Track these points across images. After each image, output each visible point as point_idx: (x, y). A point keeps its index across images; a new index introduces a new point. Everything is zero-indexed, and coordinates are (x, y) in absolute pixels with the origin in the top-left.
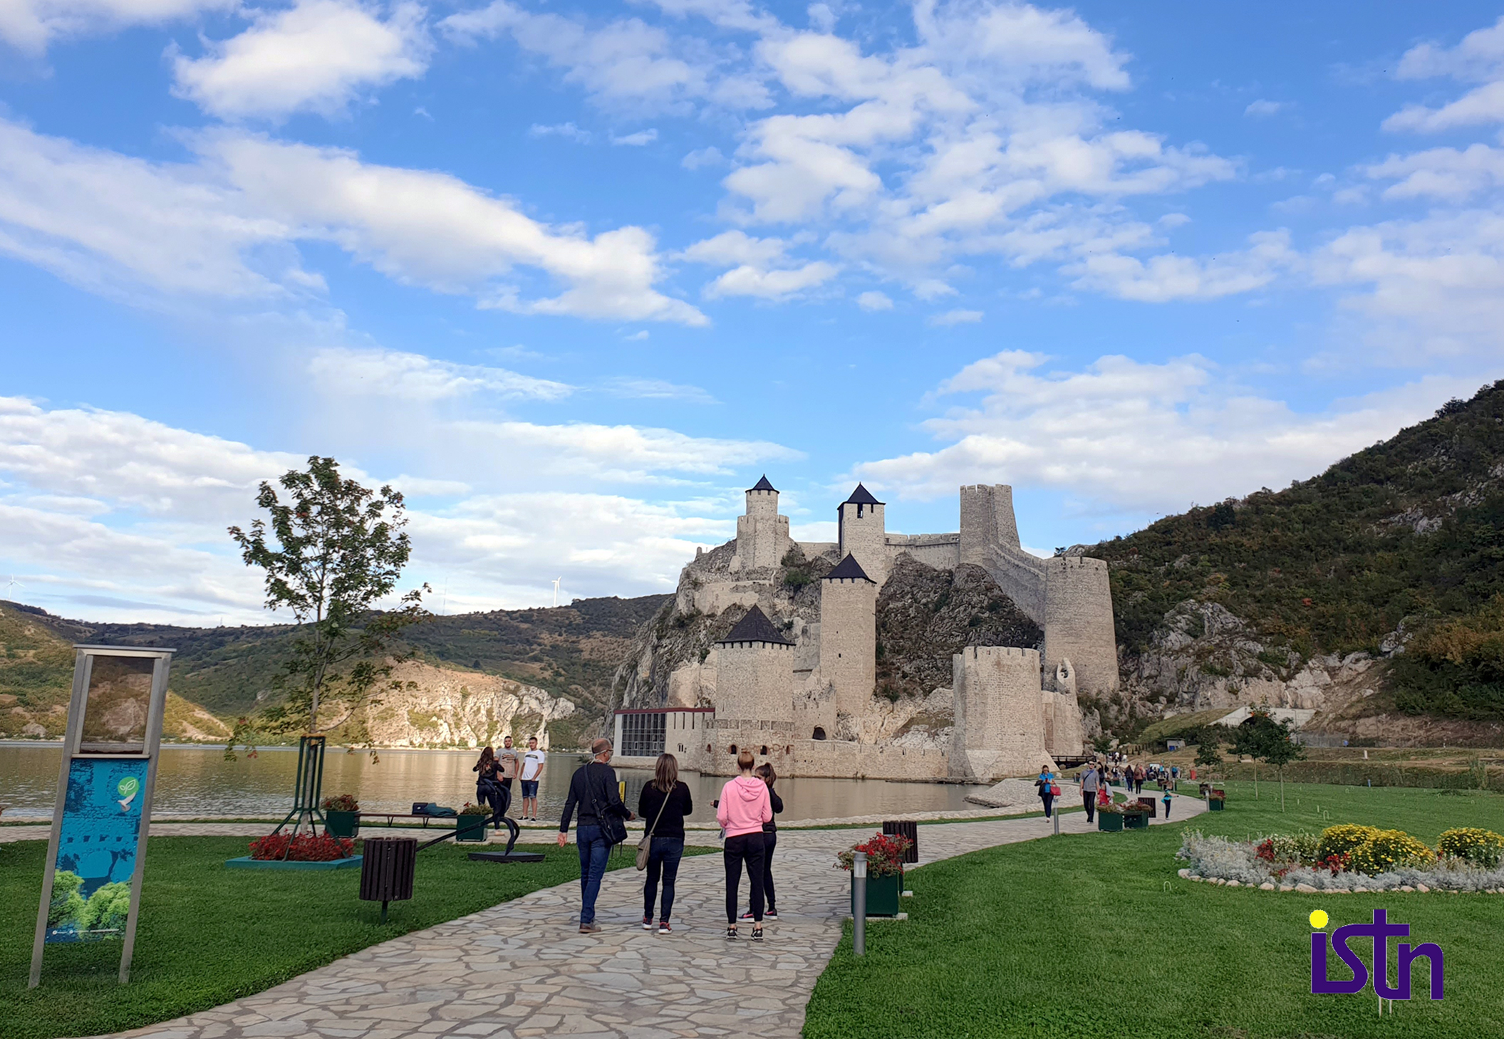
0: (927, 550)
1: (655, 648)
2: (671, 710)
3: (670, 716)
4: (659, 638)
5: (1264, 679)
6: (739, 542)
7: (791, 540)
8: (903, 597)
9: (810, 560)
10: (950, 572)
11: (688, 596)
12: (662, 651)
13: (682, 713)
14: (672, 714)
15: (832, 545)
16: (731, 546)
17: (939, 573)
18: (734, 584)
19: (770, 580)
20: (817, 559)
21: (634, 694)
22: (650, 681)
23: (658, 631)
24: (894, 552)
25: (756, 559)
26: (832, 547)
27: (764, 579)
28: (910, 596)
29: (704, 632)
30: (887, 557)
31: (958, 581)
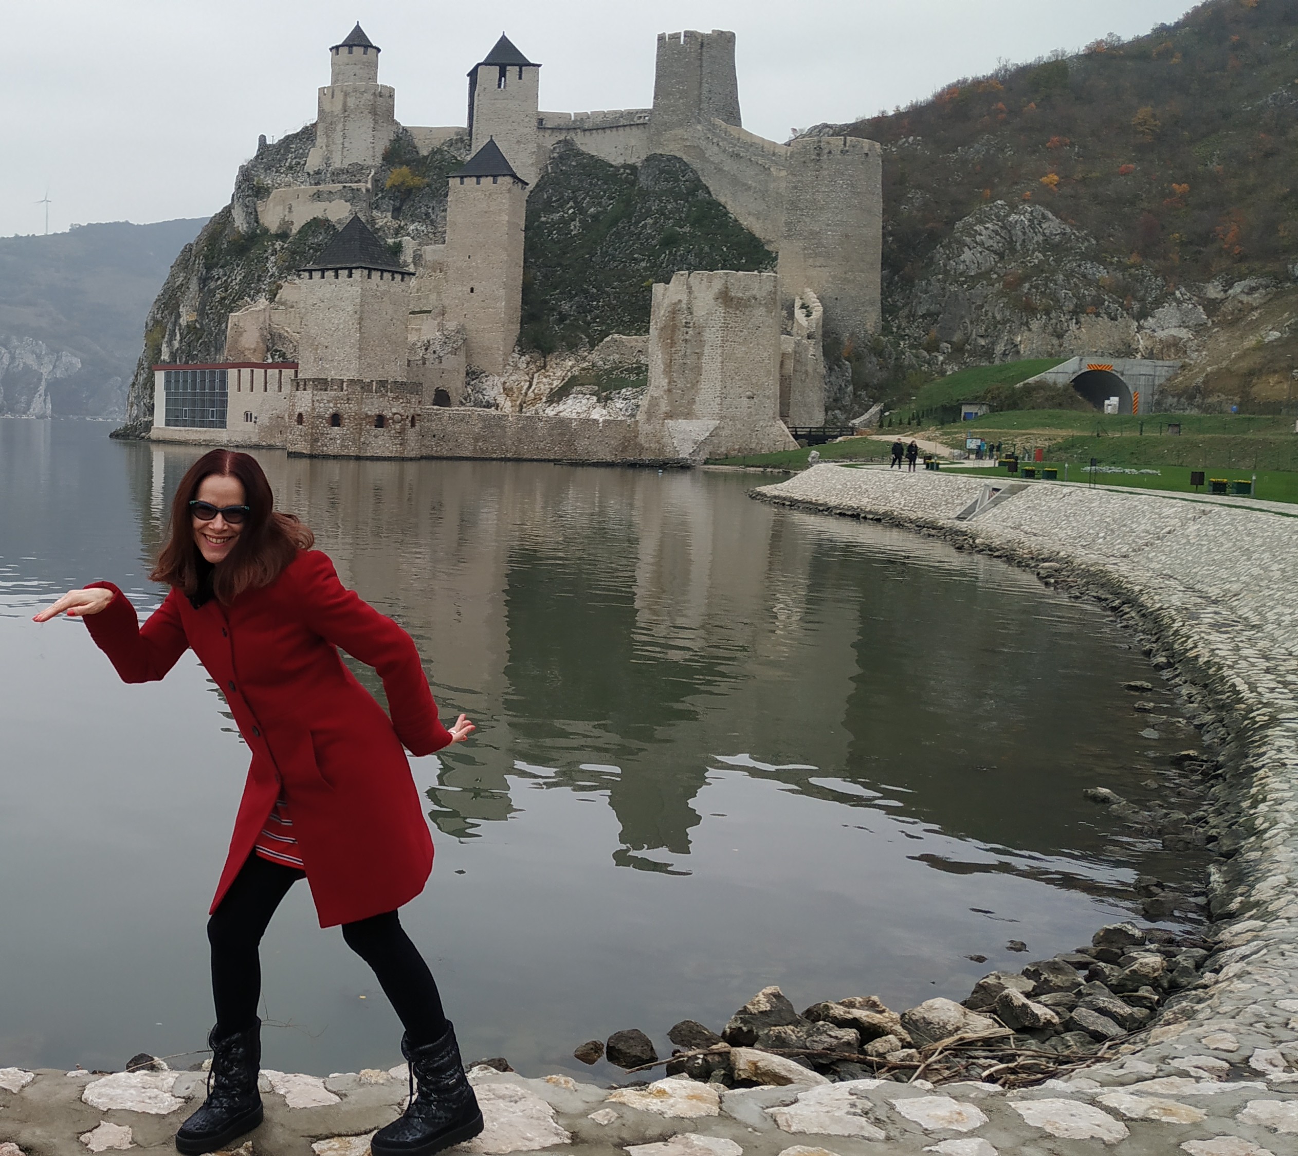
0: (598, 136)
1: (204, 281)
2: (234, 366)
3: (232, 373)
4: (209, 268)
5: (1106, 317)
6: (320, 127)
7: (398, 124)
8: (562, 206)
9: (425, 153)
10: (633, 168)
11: (247, 207)
12: (212, 285)
13: (249, 370)
14: (236, 370)
15: (459, 131)
16: (308, 134)
17: (617, 168)
18: (315, 188)
19: (366, 182)
20: (434, 153)
21: (176, 344)
22: (198, 326)
23: (206, 257)
24: (550, 141)
25: (345, 153)
26: (457, 134)
27: (359, 181)
28: (571, 203)
29: (273, 259)
30: (539, 146)
31: (644, 181)
